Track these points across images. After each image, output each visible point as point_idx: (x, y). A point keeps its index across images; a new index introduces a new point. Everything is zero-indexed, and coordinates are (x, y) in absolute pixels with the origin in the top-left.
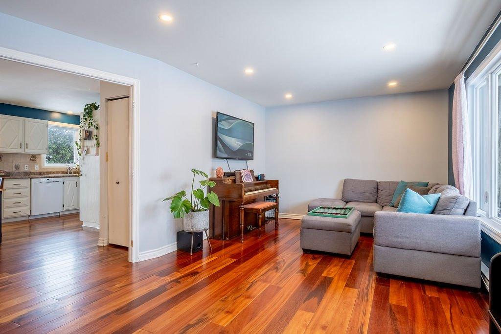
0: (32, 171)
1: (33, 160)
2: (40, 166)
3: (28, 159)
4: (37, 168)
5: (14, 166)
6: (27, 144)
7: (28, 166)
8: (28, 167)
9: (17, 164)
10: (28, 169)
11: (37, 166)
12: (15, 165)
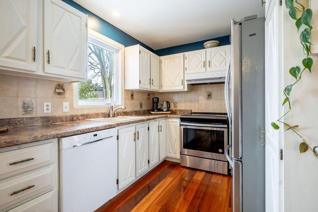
0: (58, 114)
1: (59, 94)
2: (71, 106)
3: (50, 90)
4: (66, 109)
5: (20, 104)
6: (48, 53)
7: (50, 104)
8: (50, 108)
9: (27, 100)
10: (50, 111)
11: (66, 104)
12: (24, 103)
